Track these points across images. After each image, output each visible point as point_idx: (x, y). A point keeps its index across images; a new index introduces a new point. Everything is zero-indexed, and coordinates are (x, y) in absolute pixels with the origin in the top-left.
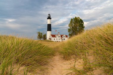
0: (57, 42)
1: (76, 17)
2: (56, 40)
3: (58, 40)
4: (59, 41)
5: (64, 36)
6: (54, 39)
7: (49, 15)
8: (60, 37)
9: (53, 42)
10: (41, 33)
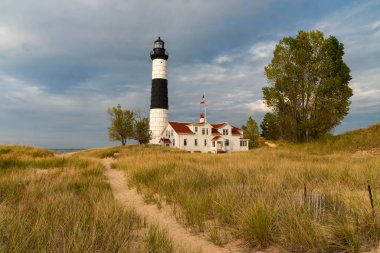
2: (191, 146)
4: (205, 150)
5: (226, 128)
6: (185, 144)
8: (210, 131)
10: (128, 112)
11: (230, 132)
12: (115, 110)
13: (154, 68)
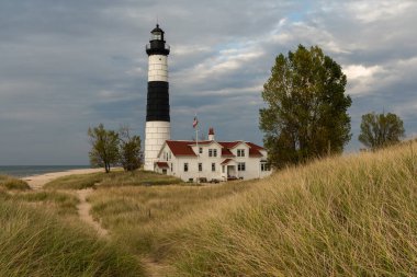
0: (203, 180)
1: (301, 48)
2: (194, 173)
3: (207, 173)
4: (210, 176)
5: (241, 147)
6: (186, 169)
7: (158, 30)
8: (219, 152)
9: (178, 182)
10: (112, 133)
11: (247, 152)
12: (96, 130)
13: (151, 68)
